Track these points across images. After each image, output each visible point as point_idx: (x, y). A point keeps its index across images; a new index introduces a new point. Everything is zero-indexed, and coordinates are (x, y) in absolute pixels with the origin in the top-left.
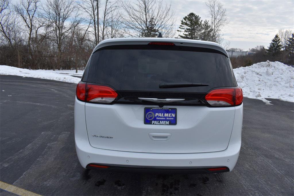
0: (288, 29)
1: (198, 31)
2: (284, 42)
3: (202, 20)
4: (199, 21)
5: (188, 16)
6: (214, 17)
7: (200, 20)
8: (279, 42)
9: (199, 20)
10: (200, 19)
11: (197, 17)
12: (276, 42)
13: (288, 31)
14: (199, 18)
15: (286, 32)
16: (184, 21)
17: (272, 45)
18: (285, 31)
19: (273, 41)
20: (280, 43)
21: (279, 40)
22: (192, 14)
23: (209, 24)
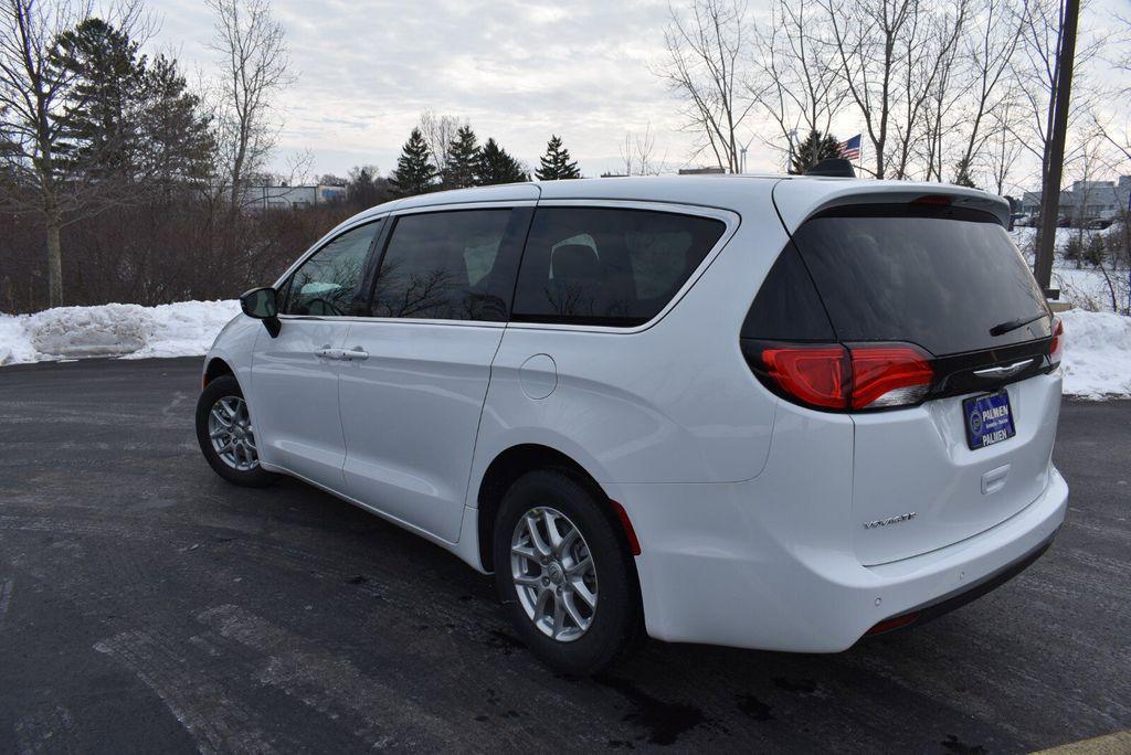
0: (447, 114)
1: (130, 97)
2: (440, 158)
3: (145, 56)
4: (134, 59)
5: (78, 29)
6: (238, 53)
7: (138, 56)
8: (427, 155)
9: (134, 55)
10: (135, 50)
11: (119, 41)
12: (417, 154)
13: (449, 119)
14: (130, 44)
15: (443, 123)
16: (62, 51)
17: (405, 165)
18: (439, 118)
19: (408, 150)
20: (429, 157)
21: (424, 148)
22: (94, 26)
23: (177, 76)
